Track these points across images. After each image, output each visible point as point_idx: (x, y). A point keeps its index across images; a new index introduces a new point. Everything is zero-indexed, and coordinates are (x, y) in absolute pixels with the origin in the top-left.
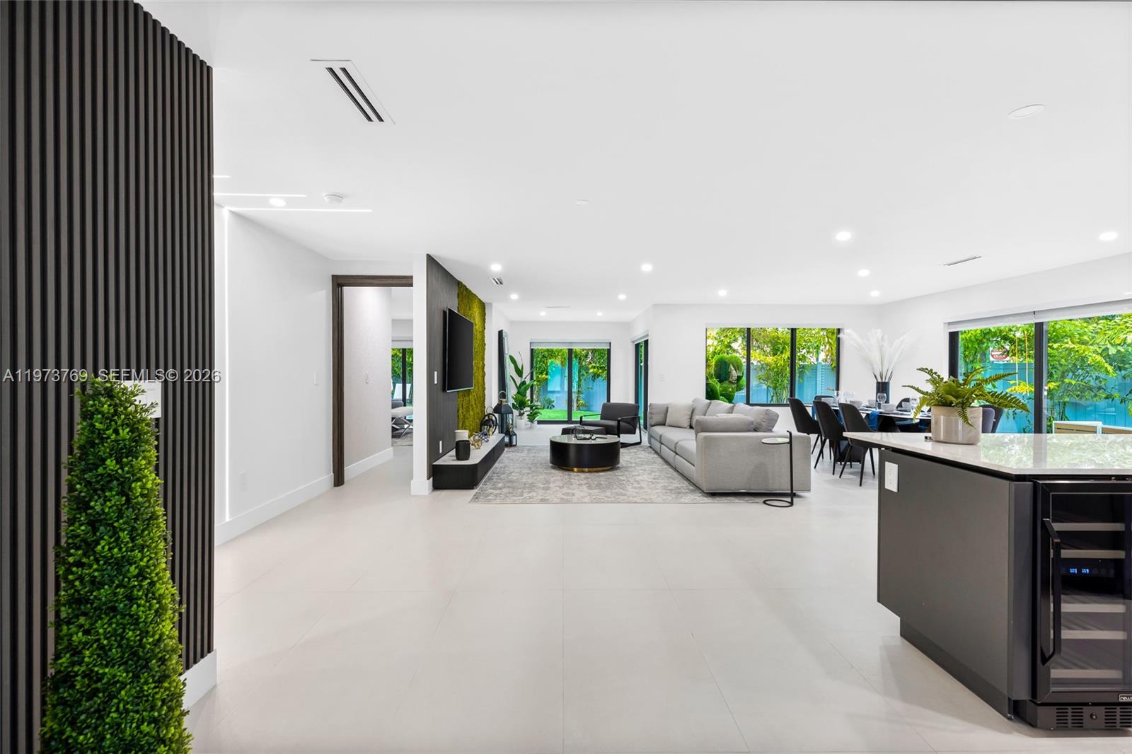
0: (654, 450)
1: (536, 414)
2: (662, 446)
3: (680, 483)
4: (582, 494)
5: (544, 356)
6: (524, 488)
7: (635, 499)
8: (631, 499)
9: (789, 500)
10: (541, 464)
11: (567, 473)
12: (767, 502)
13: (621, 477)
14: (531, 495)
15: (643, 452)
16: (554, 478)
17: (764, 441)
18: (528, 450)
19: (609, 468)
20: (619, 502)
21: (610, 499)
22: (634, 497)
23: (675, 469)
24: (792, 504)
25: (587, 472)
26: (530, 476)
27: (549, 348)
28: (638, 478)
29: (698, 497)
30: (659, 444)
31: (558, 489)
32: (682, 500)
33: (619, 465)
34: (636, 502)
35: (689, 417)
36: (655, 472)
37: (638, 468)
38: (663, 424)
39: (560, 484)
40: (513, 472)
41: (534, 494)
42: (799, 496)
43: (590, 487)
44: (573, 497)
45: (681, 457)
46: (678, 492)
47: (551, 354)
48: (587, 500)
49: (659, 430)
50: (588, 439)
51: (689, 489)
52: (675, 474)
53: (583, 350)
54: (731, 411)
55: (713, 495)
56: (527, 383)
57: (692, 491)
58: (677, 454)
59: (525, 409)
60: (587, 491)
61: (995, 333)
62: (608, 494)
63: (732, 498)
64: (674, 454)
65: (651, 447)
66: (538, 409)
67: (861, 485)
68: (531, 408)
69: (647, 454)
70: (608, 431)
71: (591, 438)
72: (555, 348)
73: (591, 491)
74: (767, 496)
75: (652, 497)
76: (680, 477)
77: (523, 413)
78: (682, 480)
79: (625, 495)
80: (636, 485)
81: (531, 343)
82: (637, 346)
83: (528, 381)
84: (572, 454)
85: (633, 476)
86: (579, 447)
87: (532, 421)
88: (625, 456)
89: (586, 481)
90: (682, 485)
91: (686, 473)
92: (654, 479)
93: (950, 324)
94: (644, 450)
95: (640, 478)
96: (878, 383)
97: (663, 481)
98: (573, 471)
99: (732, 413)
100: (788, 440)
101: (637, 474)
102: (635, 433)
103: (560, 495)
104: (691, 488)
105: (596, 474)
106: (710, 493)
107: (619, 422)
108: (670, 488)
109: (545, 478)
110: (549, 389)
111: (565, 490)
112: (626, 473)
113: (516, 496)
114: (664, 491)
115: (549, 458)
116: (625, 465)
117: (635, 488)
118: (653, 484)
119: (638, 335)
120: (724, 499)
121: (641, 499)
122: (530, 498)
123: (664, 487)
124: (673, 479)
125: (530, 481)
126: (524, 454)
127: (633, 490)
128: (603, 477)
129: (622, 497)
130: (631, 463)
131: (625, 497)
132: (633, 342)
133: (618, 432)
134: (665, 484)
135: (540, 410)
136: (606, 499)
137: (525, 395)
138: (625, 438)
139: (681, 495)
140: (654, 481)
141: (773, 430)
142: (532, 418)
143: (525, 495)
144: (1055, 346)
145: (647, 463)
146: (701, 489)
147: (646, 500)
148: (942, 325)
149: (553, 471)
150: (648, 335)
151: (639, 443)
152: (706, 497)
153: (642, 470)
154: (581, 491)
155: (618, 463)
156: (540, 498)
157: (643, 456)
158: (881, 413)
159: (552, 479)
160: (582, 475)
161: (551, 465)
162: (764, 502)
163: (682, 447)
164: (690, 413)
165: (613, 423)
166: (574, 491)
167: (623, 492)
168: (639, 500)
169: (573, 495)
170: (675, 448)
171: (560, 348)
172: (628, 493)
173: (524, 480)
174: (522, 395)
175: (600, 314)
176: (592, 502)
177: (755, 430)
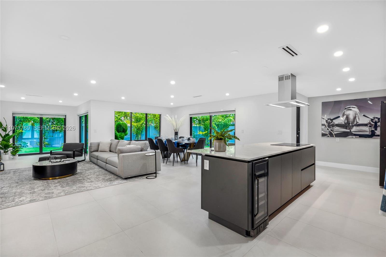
0: (93, 162)
1: (18, 151)
2: (98, 160)
3: (109, 176)
4: (59, 191)
5: (21, 121)
6: (15, 196)
7: (90, 188)
8: (88, 188)
9: (155, 175)
10: (26, 179)
11: (45, 181)
12: (147, 178)
13: (79, 178)
14: (21, 199)
15: (87, 164)
16: (37, 185)
17: (146, 155)
18: (14, 171)
19: (72, 174)
20: (82, 191)
21: (77, 191)
22: (89, 187)
23: (106, 170)
24: (156, 176)
25: (58, 179)
26: (18, 187)
27: (25, 116)
28: (88, 177)
29: (120, 181)
30: (96, 160)
31: (41, 191)
32: (114, 184)
33: (77, 172)
34: (91, 189)
35: (109, 147)
36: (96, 173)
37: (87, 172)
38: (97, 151)
39: (42, 188)
40: (4, 187)
41: (24, 198)
42: (158, 173)
43: (62, 187)
44: (53, 194)
45: (109, 164)
46: (110, 180)
47: (26, 119)
48: (62, 194)
49: (96, 154)
50: (59, 162)
51: (115, 178)
52: (106, 172)
53: (47, 118)
54: (129, 144)
55: (126, 179)
56: (10, 135)
57: (117, 179)
58: (107, 163)
59: (9, 149)
60: (61, 189)
61: (195, 118)
62: (75, 188)
63: (134, 179)
64: (105, 164)
65: (91, 161)
66: (19, 148)
67: (173, 166)
68: (14, 148)
69: (90, 165)
70: (68, 156)
71: (60, 161)
72: (29, 116)
73: (63, 189)
74: (146, 175)
75: (99, 185)
76: (109, 173)
77: (8, 151)
78: (110, 174)
79: (84, 187)
80: (88, 180)
81: (13, 113)
82: (80, 118)
83: (11, 134)
84: (48, 171)
85: (86, 176)
86: (53, 167)
87: (14, 155)
88: (79, 167)
89: (59, 184)
90: (111, 177)
91: (112, 171)
92: (97, 176)
93: (190, 115)
94: (88, 163)
95: (90, 177)
96: (175, 132)
97: (102, 176)
98: (49, 179)
99: (130, 145)
100: (154, 154)
101: (88, 175)
102: (82, 156)
103: (43, 195)
104: (116, 177)
105: (64, 179)
106: (125, 178)
107: (74, 152)
108: (106, 179)
109: (30, 186)
110: (24, 137)
111: (46, 191)
112: (82, 175)
113: (8, 203)
114: (104, 181)
115: (32, 174)
116: (80, 172)
117: (89, 182)
118: (97, 178)
119: (82, 112)
120: (131, 179)
121: (94, 187)
122: (21, 201)
123: (103, 179)
124: (106, 174)
125: (19, 191)
126: (11, 175)
127: (88, 183)
128: (69, 179)
129: (83, 189)
130: (83, 170)
131: (85, 188)
132: (79, 115)
133: (74, 156)
134: (103, 178)
135: (20, 149)
136: (74, 191)
137: (9, 142)
138: (77, 159)
139: (112, 182)
140: (97, 177)
141: (147, 150)
142: (14, 153)
143: (17, 200)
144: (207, 122)
145: (91, 169)
146: (120, 177)
147: (96, 187)
148: (188, 115)
149: (35, 181)
150: (88, 113)
151: (84, 160)
152: (124, 180)
153: (89, 173)
154: (57, 190)
155: (77, 171)
156: (30, 199)
157: (88, 166)
158: (178, 142)
159: (36, 186)
160: (56, 181)
161: (33, 178)
162: (146, 178)
163: (110, 161)
164: (110, 145)
165: (71, 152)
166: (53, 191)
167: (83, 185)
168: (93, 188)
169: (53, 193)
170: (106, 161)
171: (32, 117)
172: (86, 186)
173: (13, 191)
174: (6, 141)
175: (61, 101)
176: (66, 195)
177: (141, 151)
